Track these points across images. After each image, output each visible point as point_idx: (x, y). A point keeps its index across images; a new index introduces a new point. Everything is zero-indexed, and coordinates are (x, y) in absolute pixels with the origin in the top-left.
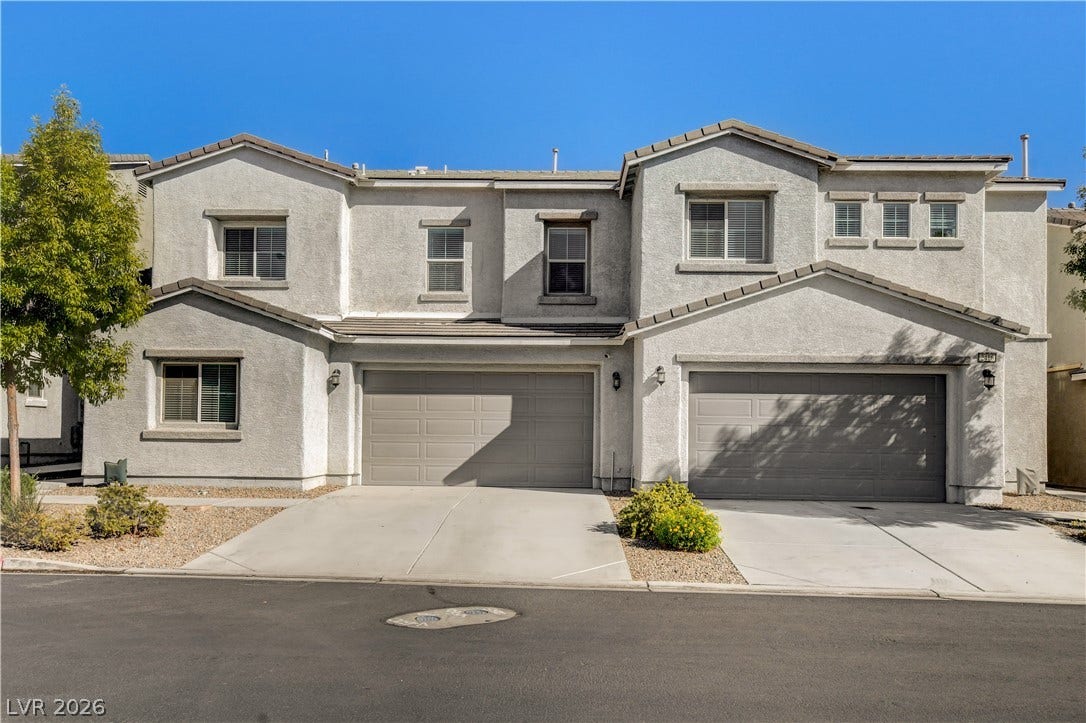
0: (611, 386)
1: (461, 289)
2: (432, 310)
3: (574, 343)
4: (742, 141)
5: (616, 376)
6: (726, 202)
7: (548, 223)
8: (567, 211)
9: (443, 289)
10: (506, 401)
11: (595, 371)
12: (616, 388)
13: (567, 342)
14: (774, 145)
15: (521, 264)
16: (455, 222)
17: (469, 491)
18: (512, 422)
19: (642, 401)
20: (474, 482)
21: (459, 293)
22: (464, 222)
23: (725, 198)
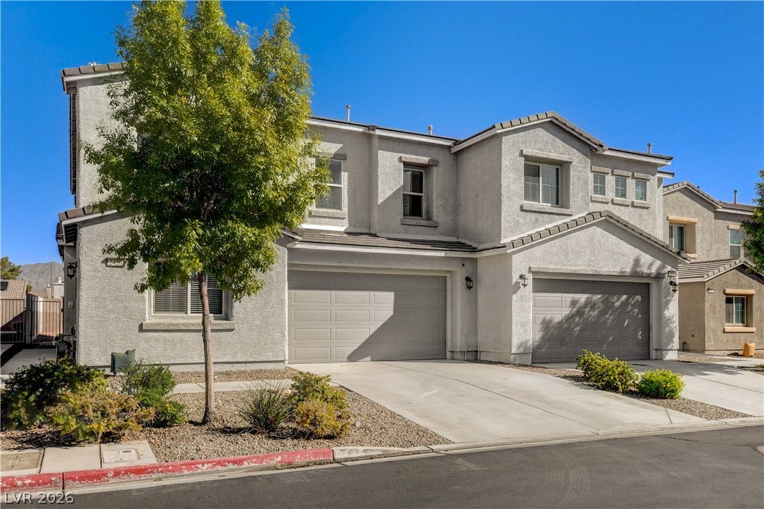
0: (465, 286)
1: (340, 209)
2: (320, 223)
3: (448, 255)
4: (556, 127)
5: (468, 279)
6: (541, 165)
7: (406, 164)
8: (419, 157)
9: (326, 207)
10: (390, 296)
11: (448, 276)
12: (470, 288)
13: (442, 254)
14: (573, 132)
15: (389, 193)
16: (336, 156)
17: (365, 365)
18: (394, 311)
19: (512, 298)
20: (369, 358)
21: (339, 211)
22: (340, 156)
23: (540, 162)
